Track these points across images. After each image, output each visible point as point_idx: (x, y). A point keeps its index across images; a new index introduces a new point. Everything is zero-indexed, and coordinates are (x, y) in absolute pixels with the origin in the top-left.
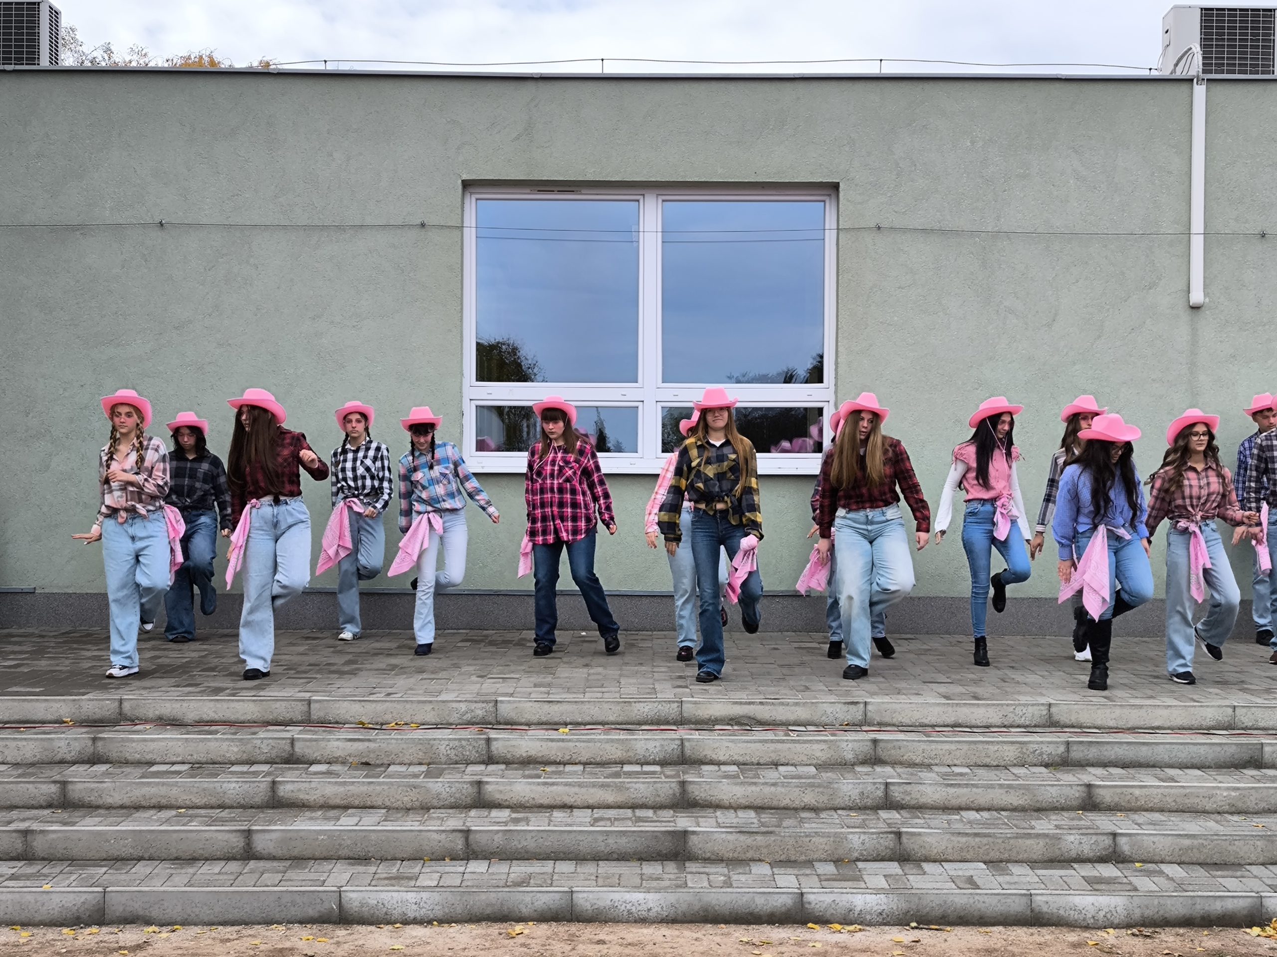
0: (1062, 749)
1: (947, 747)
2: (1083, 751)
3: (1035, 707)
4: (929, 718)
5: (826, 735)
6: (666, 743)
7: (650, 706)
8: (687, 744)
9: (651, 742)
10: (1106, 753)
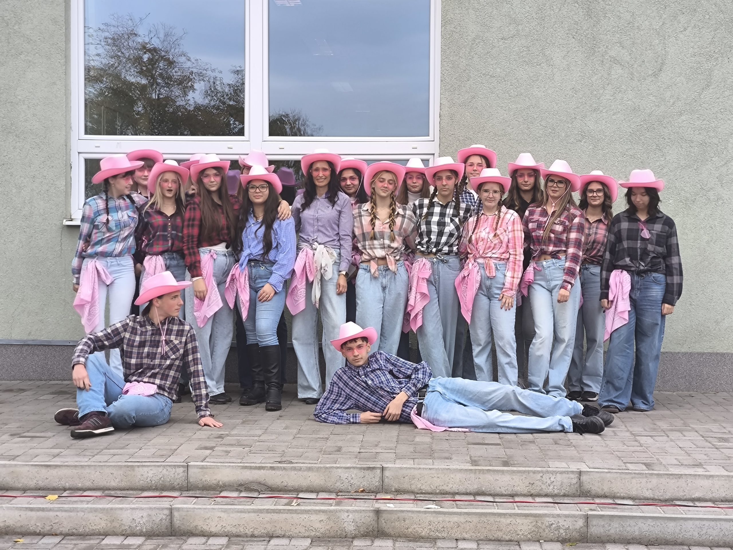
0: (581, 523)
1: (455, 519)
2: (603, 526)
3: (565, 475)
4: (450, 486)
5: (331, 505)
6: (153, 513)
7: (155, 470)
8: (176, 514)
9: (138, 512)
10: (628, 529)
